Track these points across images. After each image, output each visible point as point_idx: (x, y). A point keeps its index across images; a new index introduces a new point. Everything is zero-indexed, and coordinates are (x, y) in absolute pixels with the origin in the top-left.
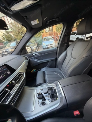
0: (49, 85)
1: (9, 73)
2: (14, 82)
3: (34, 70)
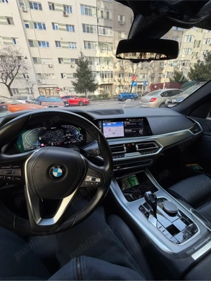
0: (191, 212)
1: (141, 131)
2: (137, 146)
3: (194, 166)
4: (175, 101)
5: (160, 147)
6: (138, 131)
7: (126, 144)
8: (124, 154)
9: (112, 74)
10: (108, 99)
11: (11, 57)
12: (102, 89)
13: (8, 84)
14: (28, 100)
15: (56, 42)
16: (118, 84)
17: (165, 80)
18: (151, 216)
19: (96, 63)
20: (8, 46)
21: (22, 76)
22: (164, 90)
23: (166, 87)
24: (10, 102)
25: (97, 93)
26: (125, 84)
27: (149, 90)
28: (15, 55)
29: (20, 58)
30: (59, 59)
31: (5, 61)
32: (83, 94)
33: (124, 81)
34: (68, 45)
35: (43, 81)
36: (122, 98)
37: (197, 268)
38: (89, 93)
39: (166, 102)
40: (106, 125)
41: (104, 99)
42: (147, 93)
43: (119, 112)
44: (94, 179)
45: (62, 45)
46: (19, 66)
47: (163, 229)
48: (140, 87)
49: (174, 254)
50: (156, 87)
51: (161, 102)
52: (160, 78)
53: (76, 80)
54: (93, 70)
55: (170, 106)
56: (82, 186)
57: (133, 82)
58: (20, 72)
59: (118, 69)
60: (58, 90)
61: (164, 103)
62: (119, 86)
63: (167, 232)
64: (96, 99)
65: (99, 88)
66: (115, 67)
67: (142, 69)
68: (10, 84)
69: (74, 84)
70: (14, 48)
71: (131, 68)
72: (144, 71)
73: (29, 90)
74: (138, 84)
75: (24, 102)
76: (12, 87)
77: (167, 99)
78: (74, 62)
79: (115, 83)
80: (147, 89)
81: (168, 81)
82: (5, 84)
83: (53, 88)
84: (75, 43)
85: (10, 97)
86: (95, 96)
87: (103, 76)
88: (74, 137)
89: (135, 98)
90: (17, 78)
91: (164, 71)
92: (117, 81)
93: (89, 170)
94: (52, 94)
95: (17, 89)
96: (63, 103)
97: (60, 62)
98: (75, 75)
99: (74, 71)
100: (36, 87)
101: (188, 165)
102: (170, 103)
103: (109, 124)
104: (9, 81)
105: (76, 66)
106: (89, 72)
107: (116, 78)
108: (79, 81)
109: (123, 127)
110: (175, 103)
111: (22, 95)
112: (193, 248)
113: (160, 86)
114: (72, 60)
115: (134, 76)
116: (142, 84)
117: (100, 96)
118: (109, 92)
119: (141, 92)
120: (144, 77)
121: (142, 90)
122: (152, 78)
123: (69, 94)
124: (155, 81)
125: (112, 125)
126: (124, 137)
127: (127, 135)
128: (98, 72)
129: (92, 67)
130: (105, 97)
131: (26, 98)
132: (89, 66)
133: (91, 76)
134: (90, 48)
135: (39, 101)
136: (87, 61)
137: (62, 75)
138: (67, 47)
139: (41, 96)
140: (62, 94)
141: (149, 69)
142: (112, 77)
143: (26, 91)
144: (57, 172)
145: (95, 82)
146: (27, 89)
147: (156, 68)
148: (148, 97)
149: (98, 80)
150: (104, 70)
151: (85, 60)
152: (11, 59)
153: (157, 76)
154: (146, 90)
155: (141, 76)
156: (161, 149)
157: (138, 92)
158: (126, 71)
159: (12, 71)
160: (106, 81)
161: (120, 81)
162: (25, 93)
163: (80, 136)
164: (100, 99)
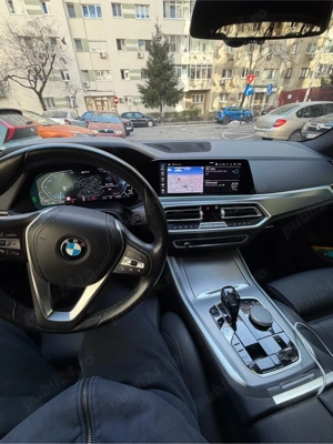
1: (234, 185)
2: (223, 212)
3: (327, 252)
4: (322, 126)
5: (264, 215)
6: (228, 184)
7: (204, 207)
8: (198, 222)
9: (209, 71)
10: (199, 119)
11: (41, 38)
12: (190, 100)
13: (38, 89)
14: (68, 119)
15: (114, 5)
16: (220, 90)
17: (311, 83)
18: (226, 324)
19: (182, 47)
20: (34, 17)
21: (59, 75)
22: (307, 103)
23: (312, 97)
24: (42, 121)
25: (179, 108)
26: (233, 91)
27: (276, 103)
28: (46, 35)
29: (54, 40)
30: (118, 41)
31: (31, 47)
32: (156, 110)
33: (232, 85)
34: (132, 12)
35: (92, 85)
36: (223, 118)
37: (276, 417)
38: (166, 109)
39: (305, 128)
40: (173, 172)
41: (191, 119)
42: (272, 108)
43: (203, 146)
44: (134, 263)
45: (124, 11)
46: (54, 57)
47: (240, 347)
48: (259, 96)
49: (248, 387)
50: (290, 97)
51: (296, 128)
52: (302, 78)
53: (144, 83)
54: (176, 63)
55: (310, 136)
56: (115, 271)
57: (248, 86)
58: (56, 67)
59: (223, 59)
60: (115, 100)
61: (299, 130)
62: (221, 95)
63: (245, 353)
64: (177, 118)
65: (184, 99)
66: (217, 56)
67: (268, 59)
68: (42, 90)
69: (142, 90)
70: (45, 21)
71: (247, 58)
72: (273, 64)
73: (71, 100)
74: (257, 90)
75: (61, 121)
76: (44, 95)
77: (307, 123)
78: (143, 47)
79: (213, 89)
80: (273, 101)
81: (317, 84)
82: (34, 89)
83: (109, 97)
84: (147, 6)
85: (41, 112)
86: (176, 114)
87: (194, 74)
88: (119, 189)
89: (248, 118)
90: (51, 80)
91: (313, 63)
92: (217, 83)
93: (128, 247)
94: (105, 109)
95: (52, 99)
96: (122, 126)
97: (119, 48)
98: (145, 73)
99: (143, 64)
100: (80, 96)
101: (316, 248)
102: (311, 130)
103: (178, 169)
104: (40, 84)
105: (146, 55)
106: (169, 67)
107: (217, 78)
108: (151, 84)
109: (202, 176)
110: (322, 130)
111: (59, 110)
112: (280, 385)
113: (299, 95)
114: (140, 42)
115: (250, 74)
116: (265, 90)
117: (184, 113)
118: (201, 107)
119: (260, 107)
120: (270, 76)
121: (263, 104)
122: (287, 78)
123: (134, 109)
124: (291, 86)
125: (184, 172)
126: (203, 194)
127: (208, 191)
128: (184, 67)
129: (176, 55)
130: (192, 116)
131: (65, 115)
132: (169, 55)
133: (172, 75)
134: (173, 15)
135: (85, 121)
136: (166, 43)
137: (122, 72)
138: (131, 16)
139: (89, 112)
140: (122, 109)
141: (282, 60)
142: (209, 76)
143: (65, 103)
144: (73, 249)
145: (178, 87)
146: (68, 98)
147: (299, 56)
148: (271, 118)
149: (185, 83)
150: (195, 62)
151: (162, 42)
152: (40, 43)
153: (297, 72)
154: (270, 104)
155: (264, 75)
156: (266, 219)
157: (255, 108)
158: (237, 64)
159: (44, 65)
160: (199, 84)
161: (223, 85)
162: (64, 106)
163: (128, 188)
164: (185, 120)
